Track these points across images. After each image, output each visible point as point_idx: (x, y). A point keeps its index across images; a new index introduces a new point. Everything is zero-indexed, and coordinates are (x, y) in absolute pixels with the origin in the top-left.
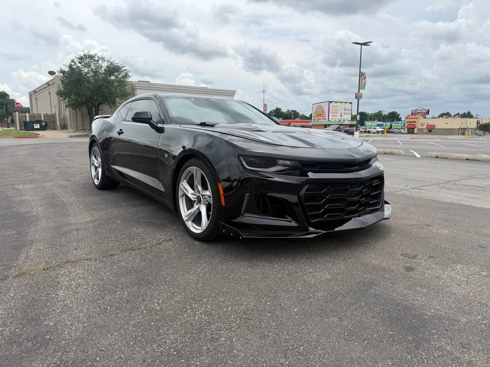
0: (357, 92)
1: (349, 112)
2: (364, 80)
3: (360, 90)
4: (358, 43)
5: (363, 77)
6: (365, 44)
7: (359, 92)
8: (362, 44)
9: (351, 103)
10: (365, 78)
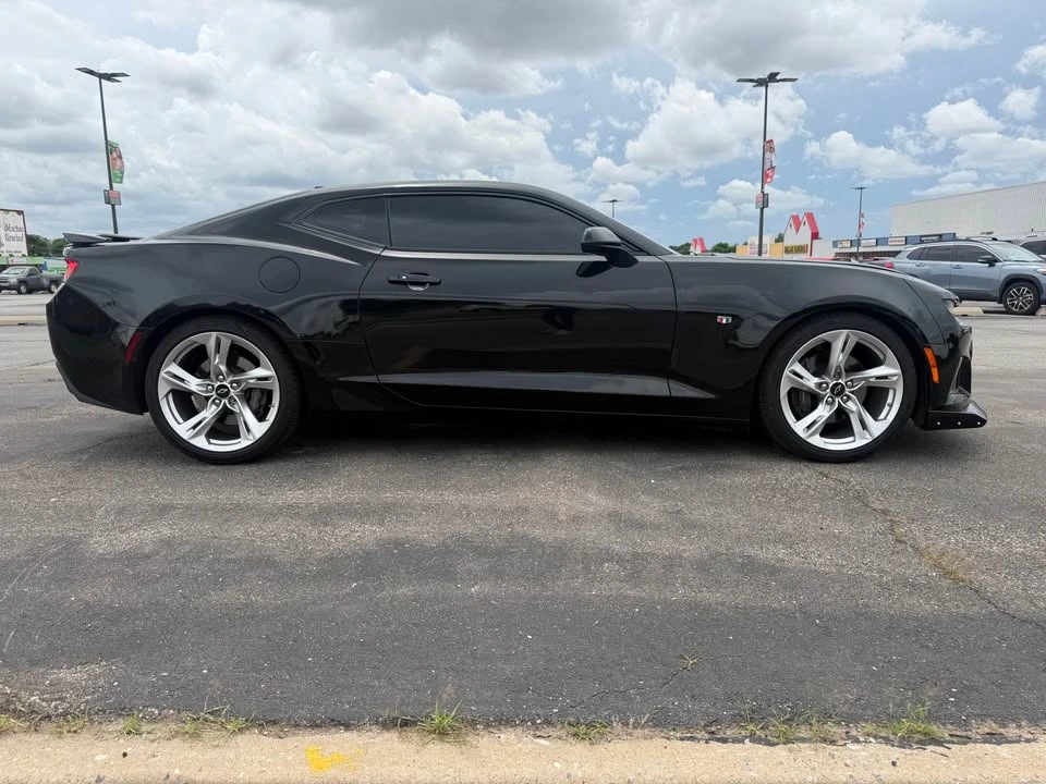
0: (108, 188)
1: (20, 234)
2: (118, 162)
3: (114, 185)
4: (91, 72)
5: (115, 155)
6: (109, 77)
7: (111, 188)
8: (102, 76)
9: (20, 213)
10: (120, 157)
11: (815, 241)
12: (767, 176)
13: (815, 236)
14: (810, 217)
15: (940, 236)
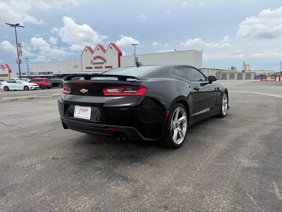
11: (10, 73)
12: (20, 54)
13: (10, 71)
14: (7, 66)
15: (49, 72)
